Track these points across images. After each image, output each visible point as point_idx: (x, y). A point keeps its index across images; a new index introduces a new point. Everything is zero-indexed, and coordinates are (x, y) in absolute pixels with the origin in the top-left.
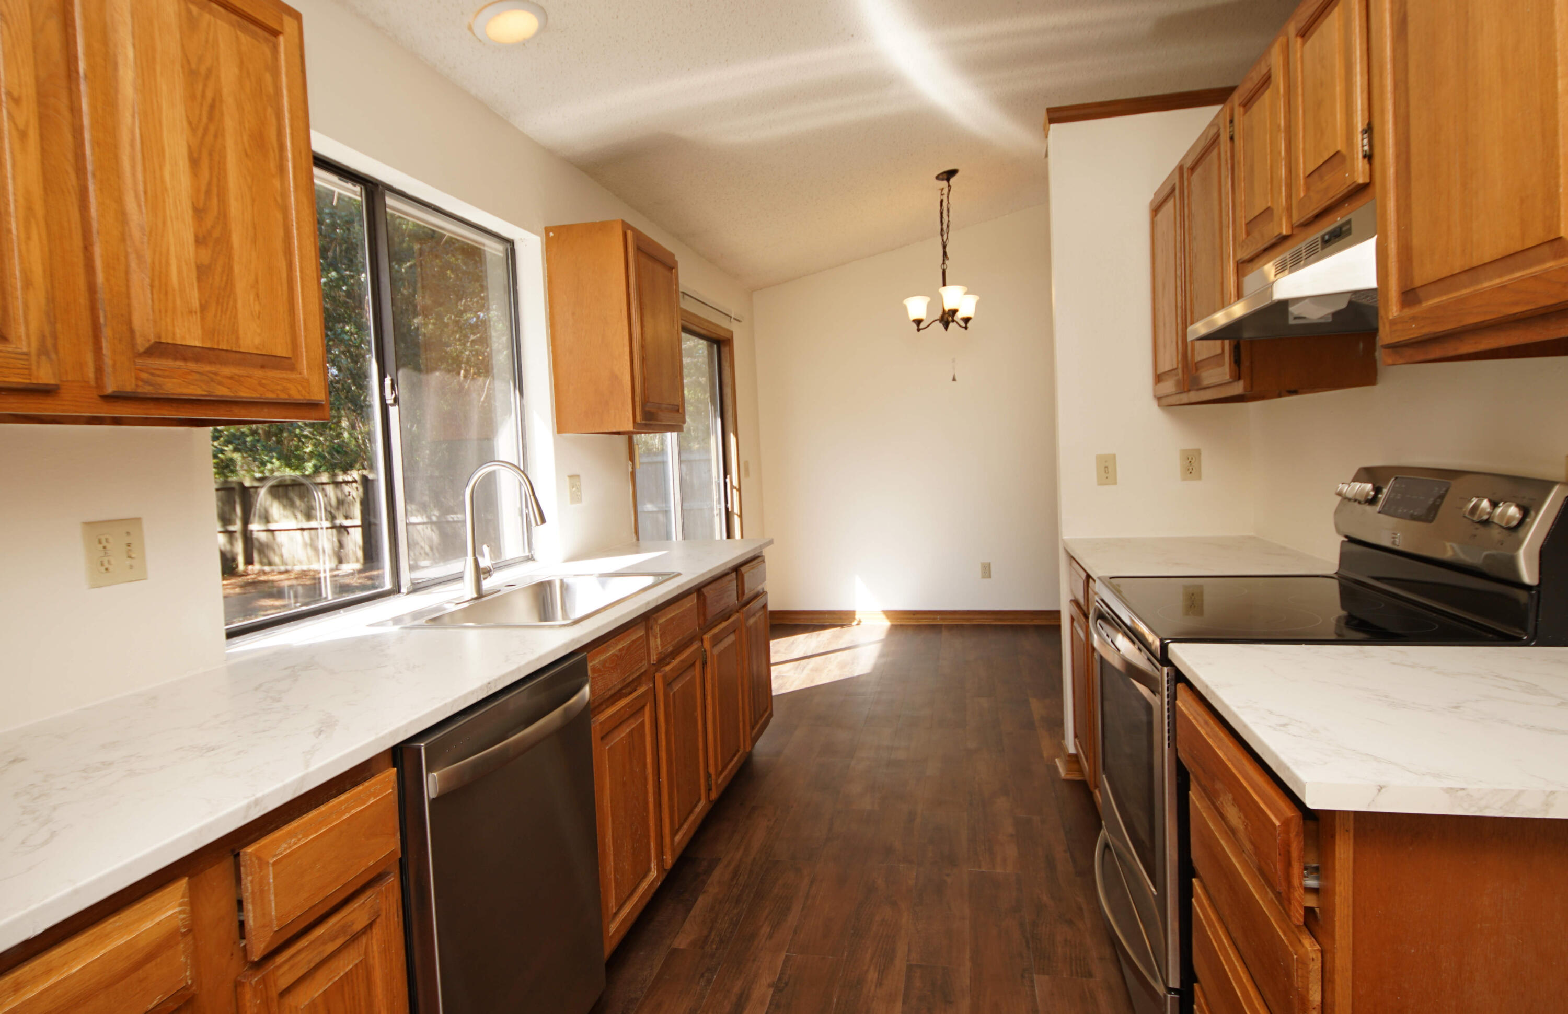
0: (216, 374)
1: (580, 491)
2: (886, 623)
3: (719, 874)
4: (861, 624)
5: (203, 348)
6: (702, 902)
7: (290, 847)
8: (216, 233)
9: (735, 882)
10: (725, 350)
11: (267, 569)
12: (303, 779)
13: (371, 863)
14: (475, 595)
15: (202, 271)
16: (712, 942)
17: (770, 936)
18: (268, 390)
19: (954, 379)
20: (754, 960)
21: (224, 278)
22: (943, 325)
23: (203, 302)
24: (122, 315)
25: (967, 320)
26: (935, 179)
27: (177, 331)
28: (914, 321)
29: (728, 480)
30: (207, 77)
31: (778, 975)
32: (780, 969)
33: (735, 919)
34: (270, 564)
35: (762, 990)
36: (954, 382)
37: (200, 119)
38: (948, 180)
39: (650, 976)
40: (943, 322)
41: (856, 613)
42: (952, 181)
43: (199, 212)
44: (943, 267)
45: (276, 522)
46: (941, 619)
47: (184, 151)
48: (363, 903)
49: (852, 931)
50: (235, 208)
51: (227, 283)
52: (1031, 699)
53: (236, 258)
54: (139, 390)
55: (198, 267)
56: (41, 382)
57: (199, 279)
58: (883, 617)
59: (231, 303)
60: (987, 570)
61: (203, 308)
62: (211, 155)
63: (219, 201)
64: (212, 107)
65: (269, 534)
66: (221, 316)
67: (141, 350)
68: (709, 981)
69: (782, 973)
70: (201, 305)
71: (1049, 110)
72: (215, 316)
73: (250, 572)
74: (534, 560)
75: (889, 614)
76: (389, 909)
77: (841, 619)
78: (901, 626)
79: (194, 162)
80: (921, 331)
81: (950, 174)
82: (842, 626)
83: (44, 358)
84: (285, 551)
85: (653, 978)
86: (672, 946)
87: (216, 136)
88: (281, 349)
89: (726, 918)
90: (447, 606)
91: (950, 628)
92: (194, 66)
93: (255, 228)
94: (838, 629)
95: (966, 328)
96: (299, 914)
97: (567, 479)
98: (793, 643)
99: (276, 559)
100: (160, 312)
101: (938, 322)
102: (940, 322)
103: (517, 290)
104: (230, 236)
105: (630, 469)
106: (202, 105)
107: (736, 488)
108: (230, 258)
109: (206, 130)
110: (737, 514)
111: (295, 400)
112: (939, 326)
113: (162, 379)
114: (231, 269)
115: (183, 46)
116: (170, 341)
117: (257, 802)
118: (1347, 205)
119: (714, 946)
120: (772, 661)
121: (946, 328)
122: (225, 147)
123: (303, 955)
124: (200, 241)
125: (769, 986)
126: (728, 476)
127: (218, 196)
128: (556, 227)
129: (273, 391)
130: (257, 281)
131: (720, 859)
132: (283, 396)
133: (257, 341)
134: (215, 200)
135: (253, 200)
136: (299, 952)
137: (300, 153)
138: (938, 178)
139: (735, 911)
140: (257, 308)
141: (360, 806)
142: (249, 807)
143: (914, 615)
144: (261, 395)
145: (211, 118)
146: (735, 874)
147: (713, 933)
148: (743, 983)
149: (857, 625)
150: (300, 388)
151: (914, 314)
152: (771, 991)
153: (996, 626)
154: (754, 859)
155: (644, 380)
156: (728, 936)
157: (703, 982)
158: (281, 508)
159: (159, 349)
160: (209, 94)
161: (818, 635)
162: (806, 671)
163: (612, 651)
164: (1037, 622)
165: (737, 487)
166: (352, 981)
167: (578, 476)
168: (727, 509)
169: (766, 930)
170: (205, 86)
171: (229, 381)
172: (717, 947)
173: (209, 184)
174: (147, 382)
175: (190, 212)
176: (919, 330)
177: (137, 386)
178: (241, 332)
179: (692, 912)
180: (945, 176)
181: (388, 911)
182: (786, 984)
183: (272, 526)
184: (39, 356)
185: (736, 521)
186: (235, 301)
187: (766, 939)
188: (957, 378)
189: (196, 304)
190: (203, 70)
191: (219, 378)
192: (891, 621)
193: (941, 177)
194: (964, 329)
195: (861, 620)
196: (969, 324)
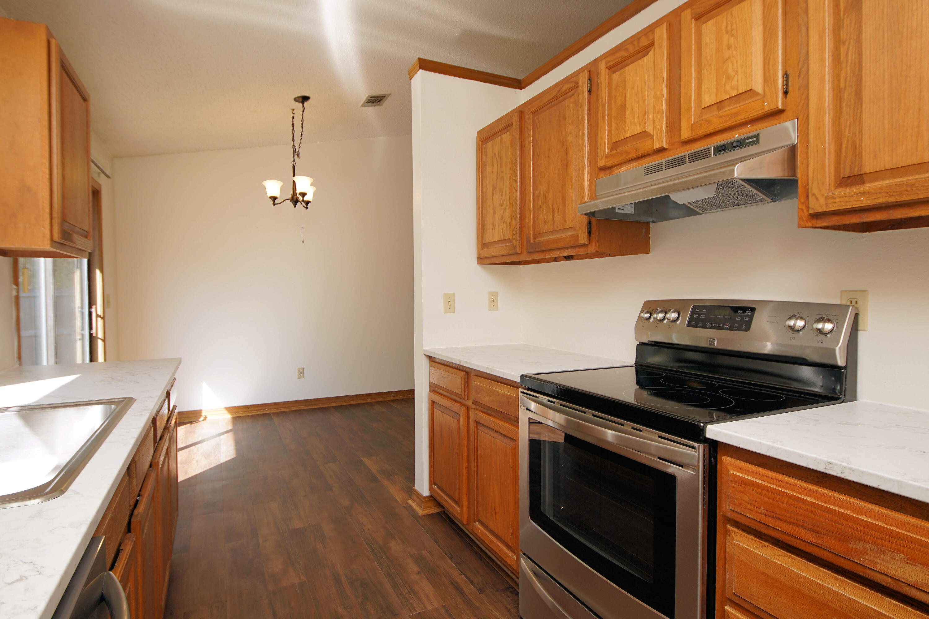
2: (229, 416)
4: (207, 419)
22: (293, 203)
25: (308, 203)
26: (293, 100)
28: (271, 197)
38: (303, 103)
40: (294, 201)
41: (203, 411)
42: (305, 104)
44: (293, 163)
46: (269, 409)
52: (362, 459)
58: (226, 412)
60: (301, 373)
71: (421, 61)
75: (230, 409)
77: (188, 417)
78: (239, 417)
80: (276, 205)
81: (304, 99)
82: (191, 423)
91: (278, 414)
94: (189, 425)
95: (307, 208)
101: (289, 200)
102: (291, 201)
105: (14, 293)
110: (101, 339)
112: (290, 204)
118: (749, 126)
121: (295, 206)
126: (94, 307)
138: (295, 99)
143: (248, 408)
149: (204, 420)
151: (270, 193)
153: (308, 409)
164: (334, 404)
165: (102, 316)
168: (91, 335)
176: (274, 204)
180: (301, 100)
185: (100, 344)
192: (231, 415)
193: (298, 99)
195: (207, 416)
196: (309, 205)
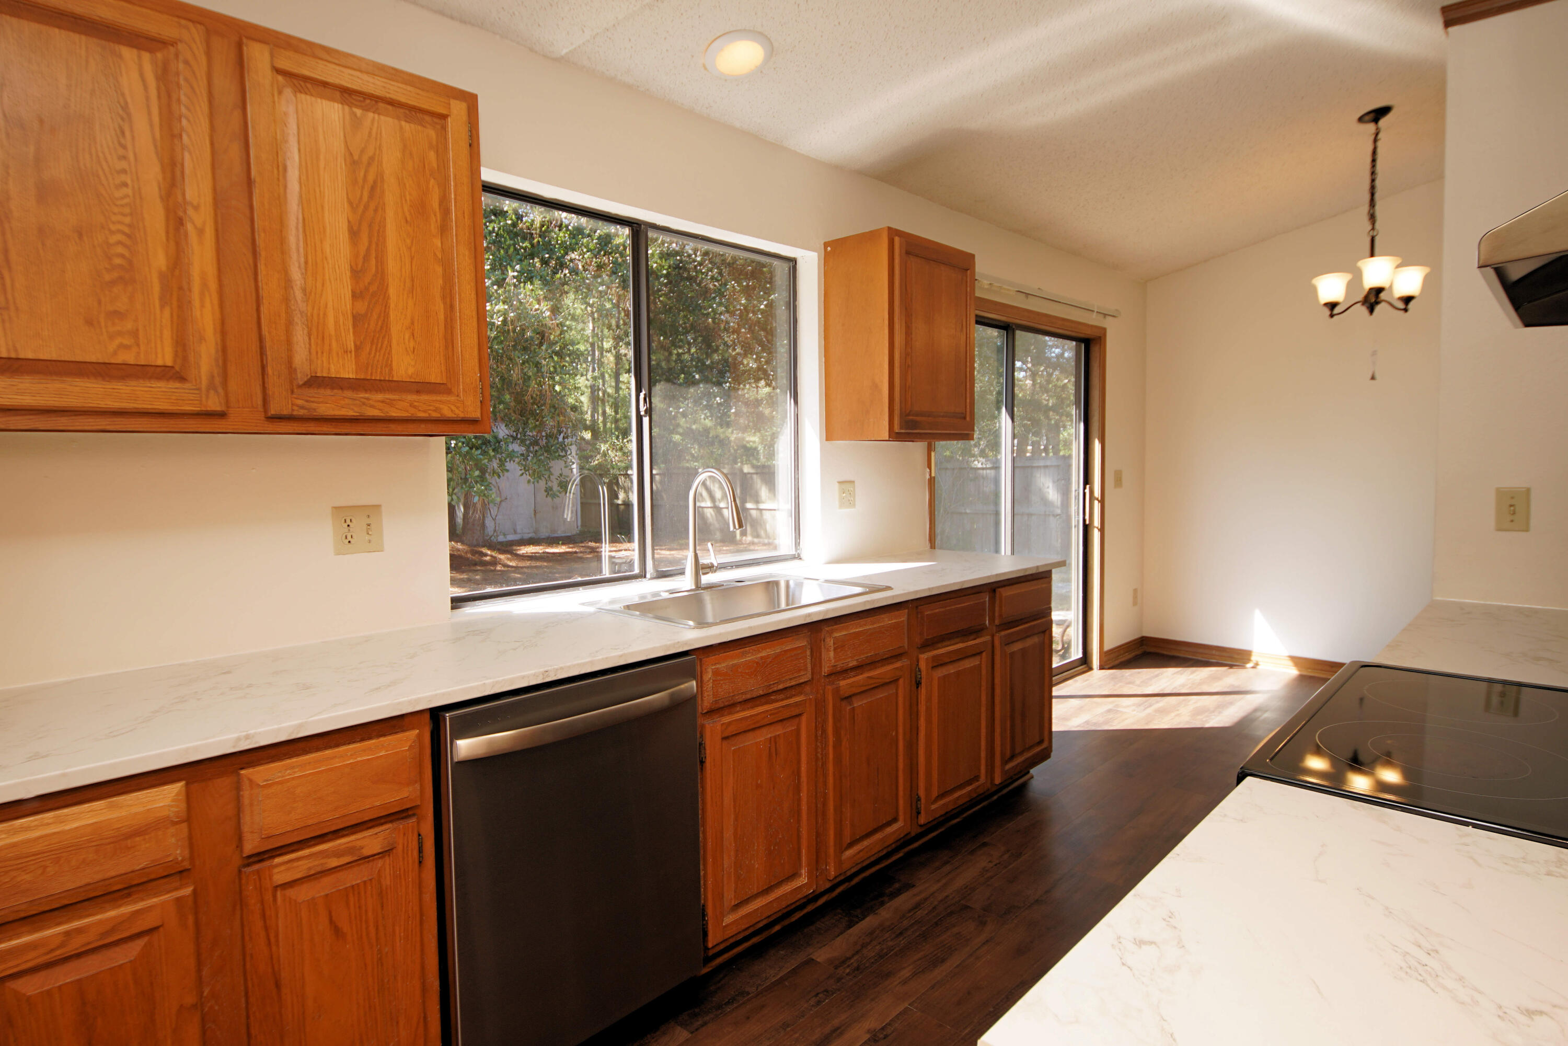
0: (368, 399)
1: (854, 497)
2: (1293, 672)
3: (903, 901)
4: (1258, 667)
5: (356, 379)
6: (869, 922)
7: (283, 777)
8: (373, 288)
9: (910, 914)
10: (1095, 350)
11: (756, 540)
12: (300, 726)
13: (378, 804)
14: (694, 587)
15: (358, 319)
16: (849, 966)
17: (905, 982)
18: (420, 410)
19: (1373, 378)
20: (872, 1000)
21: (380, 323)
22: (1368, 308)
23: (358, 343)
24: (282, 358)
25: (1406, 300)
26: (1357, 121)
27: (332, 366)
28: (1326, 304)
29: (1087, 491)
30: (369, 164)
31: (884, 1024)
32: (891, 1018)
33: (885, 951)
34: (758, 536)
35: (859, 1033)
36: (1373, 382)
37: (361, 198)
38: (1376, 122)
39: (774, 976)
40: (1367, 305)
41: (1253, 654)
42: (1383, 122)
43: (356, 273)
44: (1371, 233)
45: (763, 503)
47: (344, 226)
48: (376, 834)
49: (992, 1009)
50: (392, 266)
51: (382, 327)
53: (392, 306)
54: (295, 413)
55: (354, 317)
56: (209, 409)
57: (355, 326)
58: (1290, 663)
59: (386, 342)
61: (358, 348)
62: (370, 226)
63: (377, 262)
64: (373, 188)
65: (758, 511)
66: (375, 354)
67: (301, 383)
68: (819, 1003)
69: (889, 1024)
70: (356, 346)
71: (1445, 10)
72: (370, 354)
73: (744, 542)
74: (800, 559)
75: (1297, 661)
76: (407, 847)
77: (1229, 657)
78: (1311, 677)
79: (354, 234)
80: (1335, 317)
81: (1379, 114)
82: (1231, 666)
83: (212, 392)
84: (768, 527)
85: (774, 979)
86: (811, 956)
87: (376, 210)
88: (435, 376)
89: (877, 947)
90: (662, 594)
92: (356, 158)
93: (413, 280)
95: (1406, 310)
96: (289, 830)
97: (837, 484)
98: (1157, 676)
99: (762, 533)
100: (317, 353)
101: (1359, 304)
102: (1363, 304)
103: (796, 306)
104: (387, 289)
105: (928, 476)
106: (363, 187)
107: (1097, 499)
108: (387, 306)
109: (366, 207)
110: (1097, 528)
111: (449, 417)
112: (1363, 310)
113: (316, 405)
114: (387, 316)
115: (346, 142)
116: (325, 375)
117: (247, 737)
119: (848, 971)
120: (1054, 694)
121: (1373, 313)
122: (385, 219)
123: (300, 863)
124: (355, 296)
125: (869, 1031)
126: (1088, 486)
127: (376, 258)
128: (833, 241)
129: (425, 411)
130: (413, 323)
131: (914, 886)
132: (435, 415)
133: (411, 371)
134: (373, 262)
135: (412, 258)
136: (298, 859)
137: (464, 213)
138: (1361, 120)
139: (890, 943)
140: (412, 344)
141: (368, 756)
142: (238, 739)
144: (412, 414)
145: (371, 196)
146: (917, 906)
147: (855, 958)
148: (847, 1018)
149: (1253, 667)
150: (453, 408)
151: (1326, 297)
152: (867, 1036)
154: (947, 896)
155: (904, 388)
156: (867, 965)
157: (812, 1002)
158: (767, 491)
159: (315, 382)
160: (371, 178)
161: (1193, 673)
162: (1149, 710)
163: (749, 658)
165: (1100, 499)
166: (359, 893)
167: (852, 482)
168: (1084, 521)
169: (905, 973)
170: (366, 172)
171: (381, 404)
172: (849, 973)
173: (368, 250)
174: (302, 407)
175: (348, 274)
176: (1332, 316)
177: (293, 410)
178: (394, 364)
179: (852, 929)
180: (1372, 116)
181: (405, 847)
182: (886, 1037)
183: (762, 506)
184: (208, 391)
185: (1096, 536)
186: (390, 342)
187: (899, 983)
188: (1377, 376)
189: (351, 346)
190: (365, 159)
191: (371, 402)
192: (1299, 670)
193: (1367, 118)
194: (1402, 312)
195: (1259, 663)
196: (1412, 305)
